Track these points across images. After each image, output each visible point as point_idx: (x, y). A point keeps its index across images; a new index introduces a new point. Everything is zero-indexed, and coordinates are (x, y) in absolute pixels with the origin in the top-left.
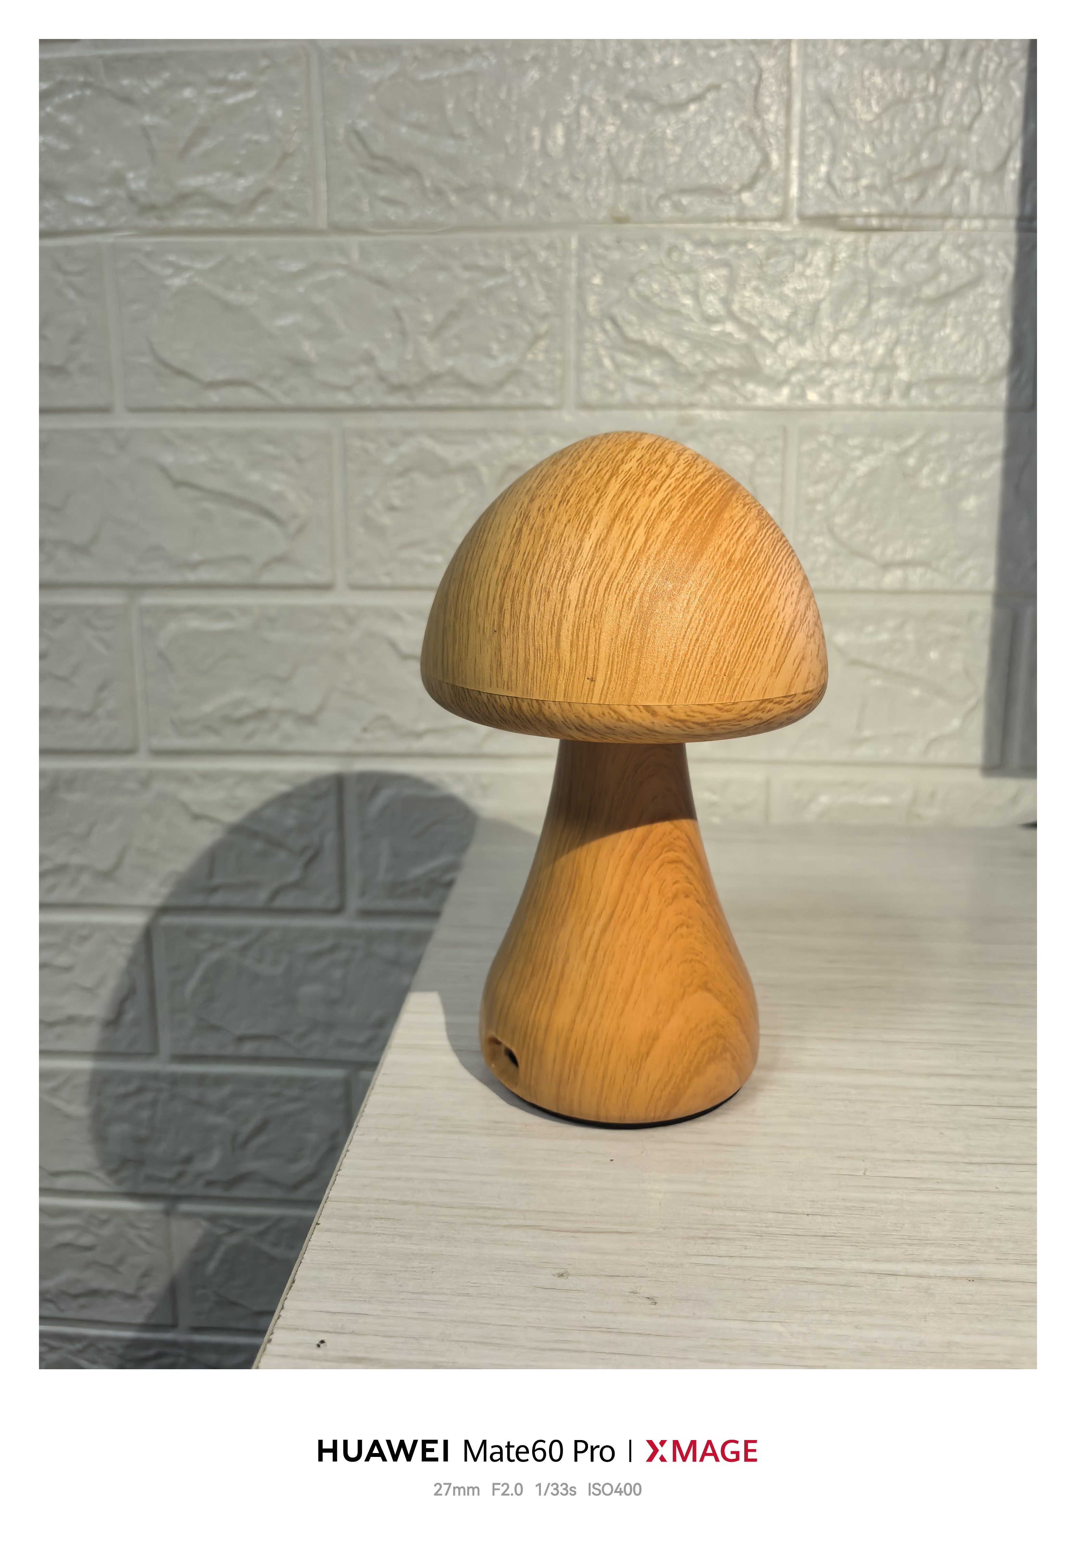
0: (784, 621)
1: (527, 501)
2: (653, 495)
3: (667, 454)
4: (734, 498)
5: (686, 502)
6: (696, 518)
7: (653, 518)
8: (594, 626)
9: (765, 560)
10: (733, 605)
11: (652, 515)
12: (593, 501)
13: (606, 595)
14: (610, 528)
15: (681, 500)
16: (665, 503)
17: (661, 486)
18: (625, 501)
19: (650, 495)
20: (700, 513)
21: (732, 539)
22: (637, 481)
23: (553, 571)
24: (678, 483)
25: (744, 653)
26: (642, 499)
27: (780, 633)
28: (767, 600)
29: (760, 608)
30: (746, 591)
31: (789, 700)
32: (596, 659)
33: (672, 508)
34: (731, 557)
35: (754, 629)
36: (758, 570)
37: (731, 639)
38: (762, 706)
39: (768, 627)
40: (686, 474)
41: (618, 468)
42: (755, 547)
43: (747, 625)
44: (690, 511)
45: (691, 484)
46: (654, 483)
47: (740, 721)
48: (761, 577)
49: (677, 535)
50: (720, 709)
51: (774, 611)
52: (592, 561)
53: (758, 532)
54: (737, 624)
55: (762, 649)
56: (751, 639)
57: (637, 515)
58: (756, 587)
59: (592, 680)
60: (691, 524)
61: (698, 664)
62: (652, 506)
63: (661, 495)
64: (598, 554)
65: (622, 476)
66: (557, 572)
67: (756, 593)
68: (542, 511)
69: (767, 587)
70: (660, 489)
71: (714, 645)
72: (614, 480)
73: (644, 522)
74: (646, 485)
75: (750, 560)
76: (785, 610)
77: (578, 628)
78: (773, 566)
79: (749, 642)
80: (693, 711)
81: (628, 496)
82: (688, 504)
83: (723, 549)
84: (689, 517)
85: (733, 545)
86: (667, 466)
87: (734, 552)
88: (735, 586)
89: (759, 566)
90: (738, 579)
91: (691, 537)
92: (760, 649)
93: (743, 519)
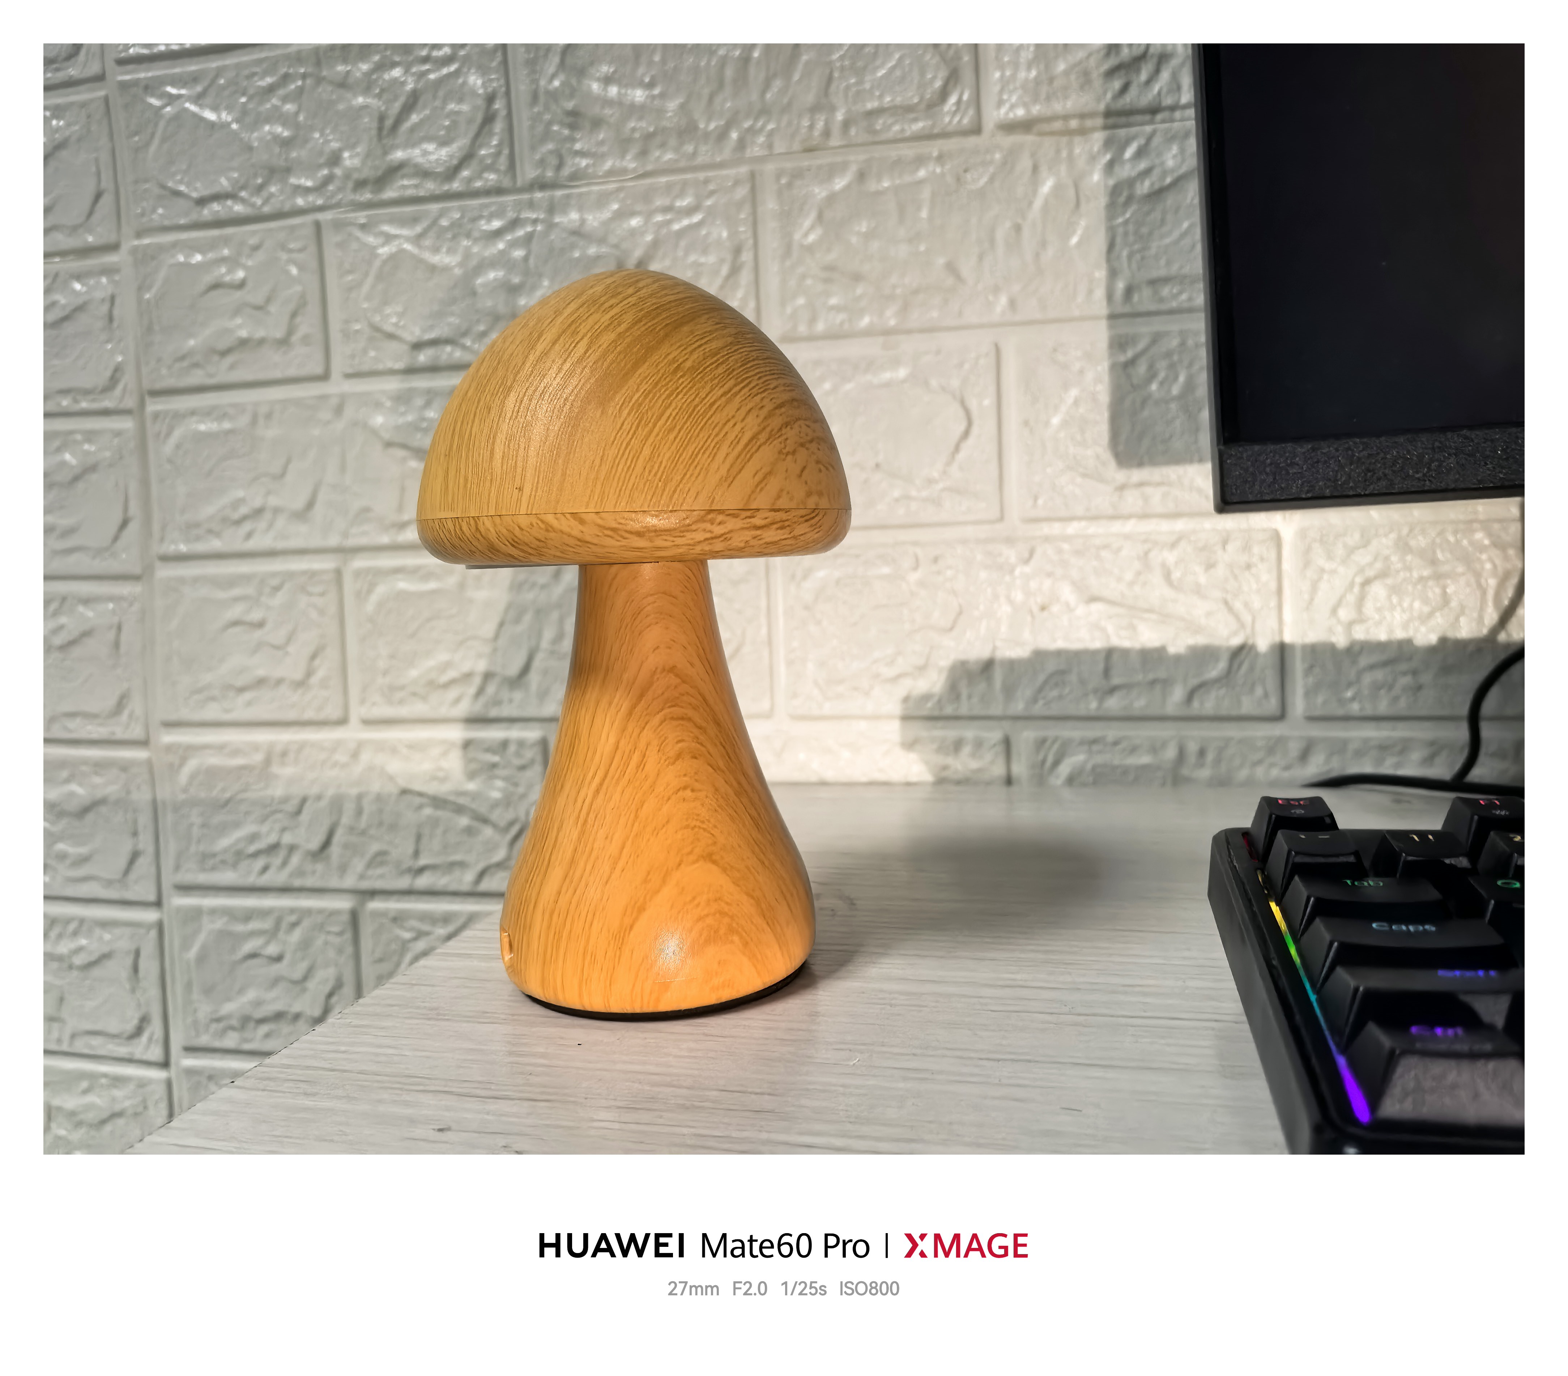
0: (742, 431)
2: (607, 311)
5: (642, 316)
6: (647, 329)
10: (673, 410)
16: (615, 319)
17: (618, 302)
18: (577, 318)
19: (604, 311)
20: (654, 325)
21: (685, 349)
22: (596, 301)
24: (639, 301)
25: (686, 461)
26: (593, 315)
28: (720, 410)
30: (693, 396)
31: (748, 514)
33: (623, 322)
34: (679, 365)
35: (698, 436)
36: (712, 380)
37: (669, 446)
38: (712, 516)
39: (717, 435)
42: (715, 359)
43: (690, 431)
44: (642, 323)
45: (653, 302)
46: (612, 301)
47: (683, 532)
48: (716, 386)
49: (620, 345)
51: (729, 421)
53: (724, 348)
58: (707, 395)
59: (521, 489)
62: (602, 321)
63: (614, 310)
69: (722, 396)
70: (615, 305)
71: (648, 449)
75: (703, 369)
76: (746, 421)
77: (510, 439)
79: (690, 449)
83: (671, 357)
84: (639, 330)
85: (686, 354)
86: (635, 289)
87: (684, 361)
88: (678, 394)
89: (716, 376)
90: (683, 386)
91: (636, 347)
92: (706, 456)
93: (708, 334)
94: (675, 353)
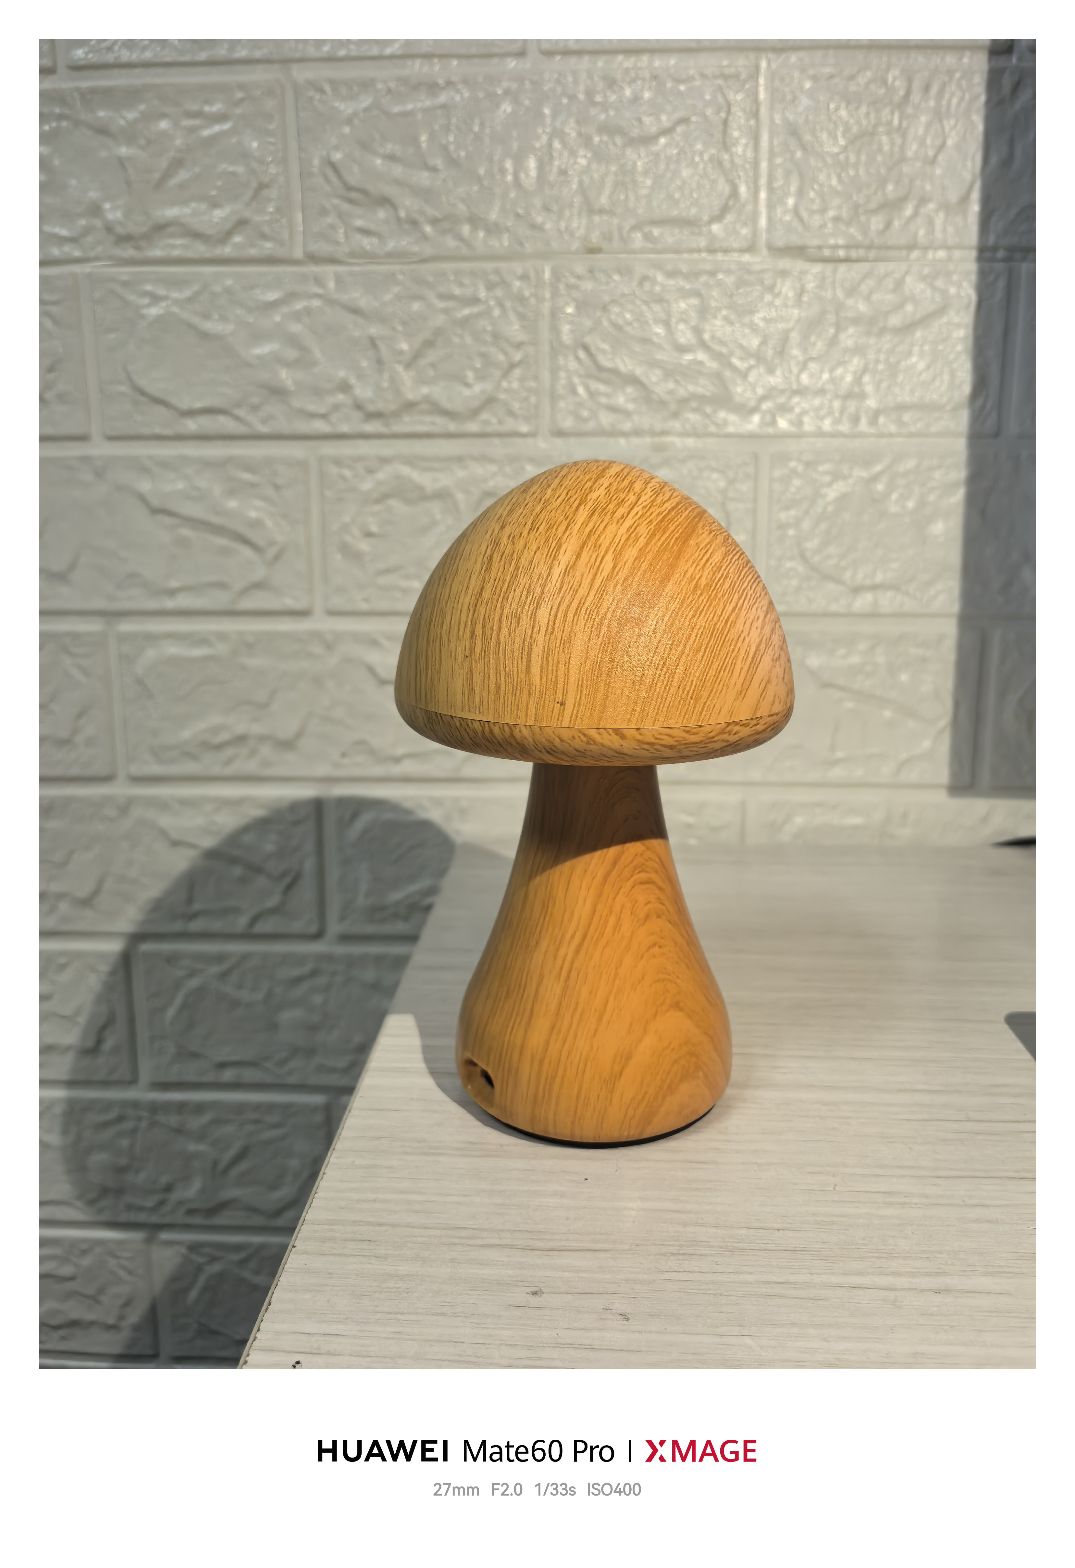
0: (749, 646)
1: (497, 529)
2: (620, 523)
3: (634, 482)
4: (700, 525)
5: (652, 530)
6: (662, 545)
7: (620, 545)
8: (564, 652)
9: (731, 585)
10: (699, 629)
11: (619, 542)
12: (562, 528)
13: (575, 621)
14: (578, 556)
15: (647, 528)
16: (632, 530)
17: (628, 514)
18: (593, 528)
19: (618, 522)
20: (666, 540)
21: (698, 565)
22: (605, 508)
23: (523, 598)
24: (645, 510)
25: (710, 677)
26: (609, 527)
27: (745, 658)
28: (733, 625)
29: (725, 633)
30: (712, 616)
31: (754, 722)
32: (566, 684)
33: (639, 535)
34: (697, 583)
35: (720, 653)
36: (723, 596)
37: (697, 664)
38: (728, 729)
39: (733, 652)
40: (653, 501)
41: (587, 496)
42: (720, 573)
43: (714, 649)
44: (657, 537)
45: (657, 512)
46: (621, 511)
47: (707, 743)
48: (727, 602)
49: (644, 561)
50: (687, 732)
51: (740, 636)
52: (561, 588)
53: (723, 559)
54: (703, 648)
55: (728, 673)
56: (717, 663)
57: (605, 543)
58: (722, 612)
59: (562, 704)
60: (658, 551)
61: (665, 688)
62: (620, 534)
63: (628, 522)
64: (567, 580)
65: (590, 504)
66: (527, 598)
67: (722, 618)
68: (512, 539)
69: (732, 612)
70: (627, 517)
71: (681, 669)
72: (582, 507)
73: (612, 549)
74: (613, 513)
75: (716, 586)
76: (750, 635)
77: (547, 652)
78: (739, 592)
79: (715, 666)
80: (660, 734)
81: (596, 523)
82: (654, 531)
83: (689, 574)
84: (655, 544)
85: (699, 570)
86: (634, 494)
87: (700, 578)
88: (701, 612)
89: (725, 592)
90: (703, 604)
91: (658, 564)
92: (726, 673)
93: (709, 546)
94: (691, 570)
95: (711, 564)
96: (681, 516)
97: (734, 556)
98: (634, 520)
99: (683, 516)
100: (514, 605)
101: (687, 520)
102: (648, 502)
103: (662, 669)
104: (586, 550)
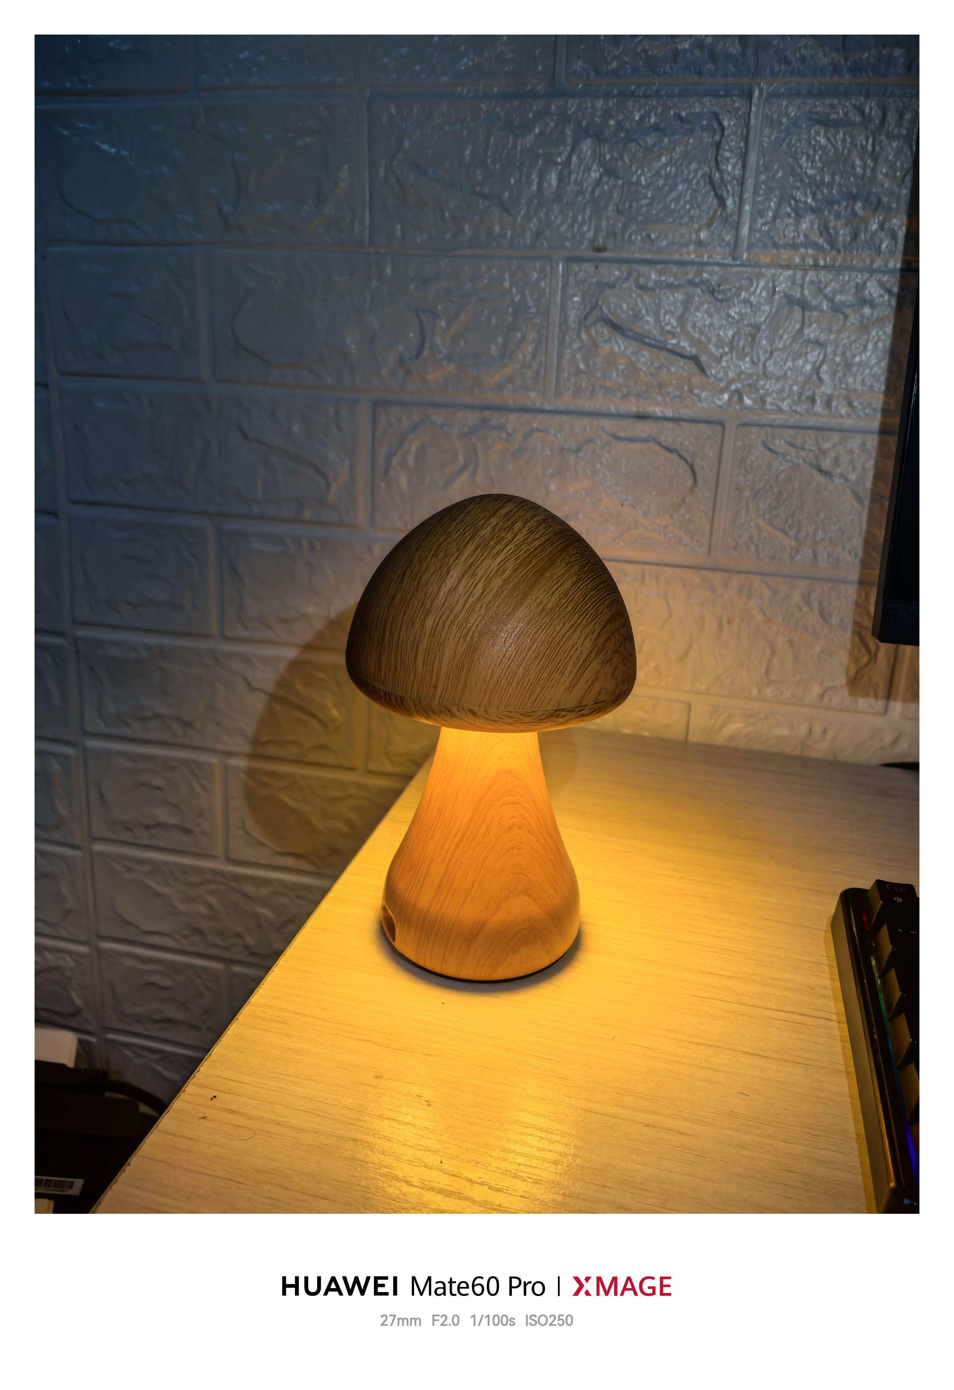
0: (581, 654)
1: (414, 549)
3: (516, 522)
4: (560, 559)
6: (522, 576)
7: (490, 576)
8: (440, 649)
9: (573, 608)
10: (538, 644)
11: (490, 573)
12: (454, 557)
13: (450, 628)
14: (459, 581)
15: (514, 563)
16: (502, 564)
17: (503, 550)
20: (526, 573)
22: (487, 545)
23: (419, 607)
24: (516, 548)
25: (544, 678)
26: (486, 560)
27: (576, 663)
28: (568, 639)
29: (561, 645)
32: (439, 673)
37: (534, 668)
39: (565, 658)
40: (525, 540)
41: (477, 532)
45: (526, 549)
46: (499, 547)
48: (567, 622)
49: (505, 589)
50: (523, 715)
52: (444, 604)
53: (572, 587)
54: (540, 657)
55: (559, 674)
56: (551, 668)
57: (480, 572)
59: (435, 687)
60: (518, 582)
61: (508, 684)
64: (449, 599)
65: (477, 540)
66: (420, 609)
67: (560, 634)
68: (421, 559)
72: (471, 542)
73: (484, 579)
74: (492, 549)
75: (559, 610)
76: (583, 644)
78: (580, 612)
81: (477, 557)
82: (519, 565)
84: (517, 576)
85: (547, 598)
86: (512, 533)
87: (546, 604)
89: (567, 613)
90: (545, 623)
91: (515, 592)
92: (557, 674)
93: (562, 577)
94: (541, 597)
95: (560, 591)
96: (545, 552)
97: (583, 583)
98: (506, 556)
99: (547, 552)
100: (412, 613)
101: (549, 555)
102: (520, 541)
103: (507, 670)
104: (467, 576)
